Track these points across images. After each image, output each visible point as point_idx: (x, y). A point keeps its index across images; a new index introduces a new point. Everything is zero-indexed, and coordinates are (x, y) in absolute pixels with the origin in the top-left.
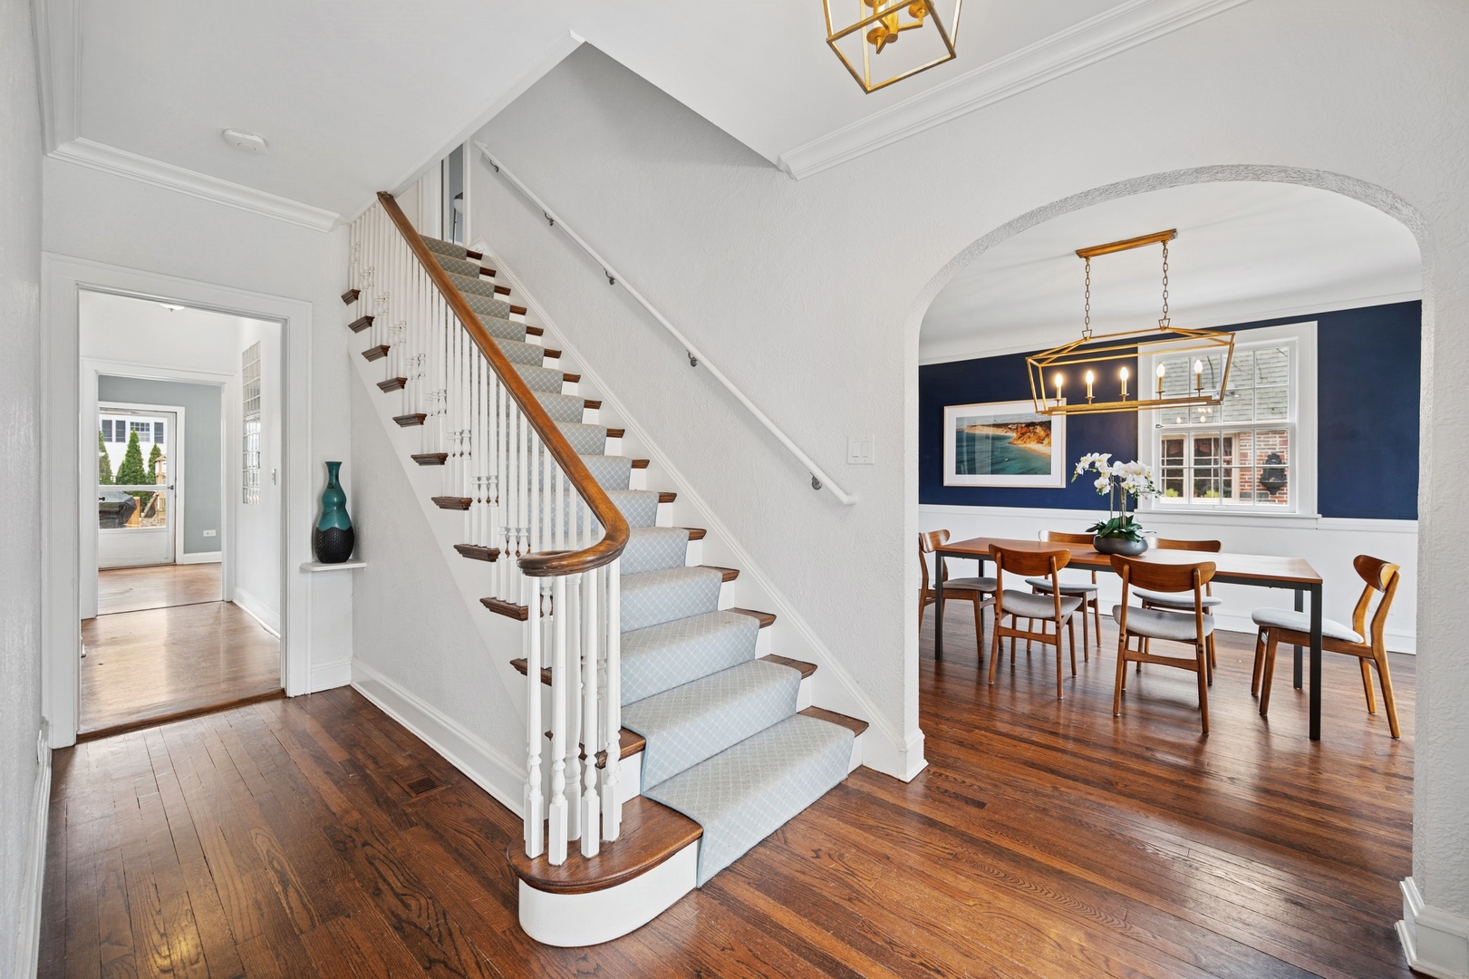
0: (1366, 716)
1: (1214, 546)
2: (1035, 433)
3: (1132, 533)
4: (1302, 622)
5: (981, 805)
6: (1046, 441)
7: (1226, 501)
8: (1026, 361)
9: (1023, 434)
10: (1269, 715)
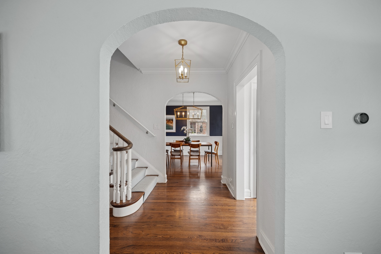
0: (216, 163)
1: (199, 141)
2: (170, 122)
3: (190, 140)
4: (210, 151)
5: (178, 183)
6: (172, 123)
7: (195, 134)
8: (174, 110)
9: (168, 122)
10: (206, 165)
